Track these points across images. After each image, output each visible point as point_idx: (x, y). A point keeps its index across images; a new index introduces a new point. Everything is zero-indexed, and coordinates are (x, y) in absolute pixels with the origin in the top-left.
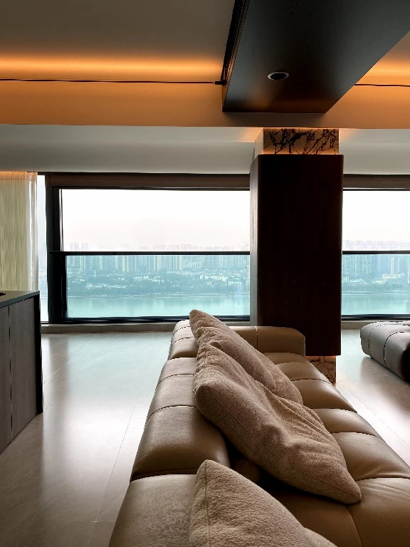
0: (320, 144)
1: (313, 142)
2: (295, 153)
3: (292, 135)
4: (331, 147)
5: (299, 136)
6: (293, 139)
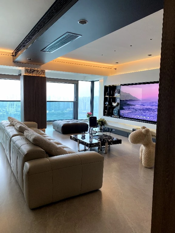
0: (40, 73)
1: (38, 73)
2: (34, 75)
5: (34, 71)
6: (33, 71)
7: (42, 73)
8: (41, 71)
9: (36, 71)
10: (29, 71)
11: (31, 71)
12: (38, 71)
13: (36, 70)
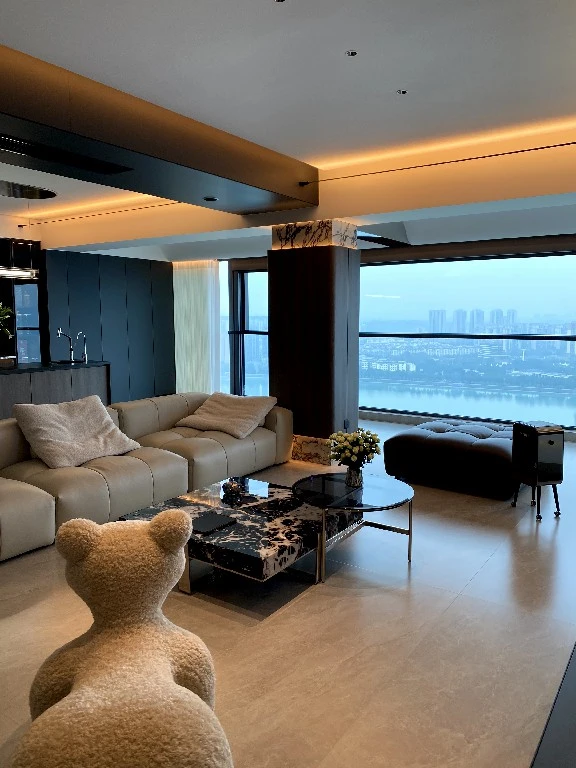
0: (316, 236)
1: (311, 235)
2: (297, 247)
3: (294, 229)
4: (326, 237)
5: (299, 229)
6: (295, 234)
7: (324, 234)
8: (319, 227)
9: (303, 231)
10: (283, 236)
11: (287, 233)
12: (308, 229)
13: (303, 227)
